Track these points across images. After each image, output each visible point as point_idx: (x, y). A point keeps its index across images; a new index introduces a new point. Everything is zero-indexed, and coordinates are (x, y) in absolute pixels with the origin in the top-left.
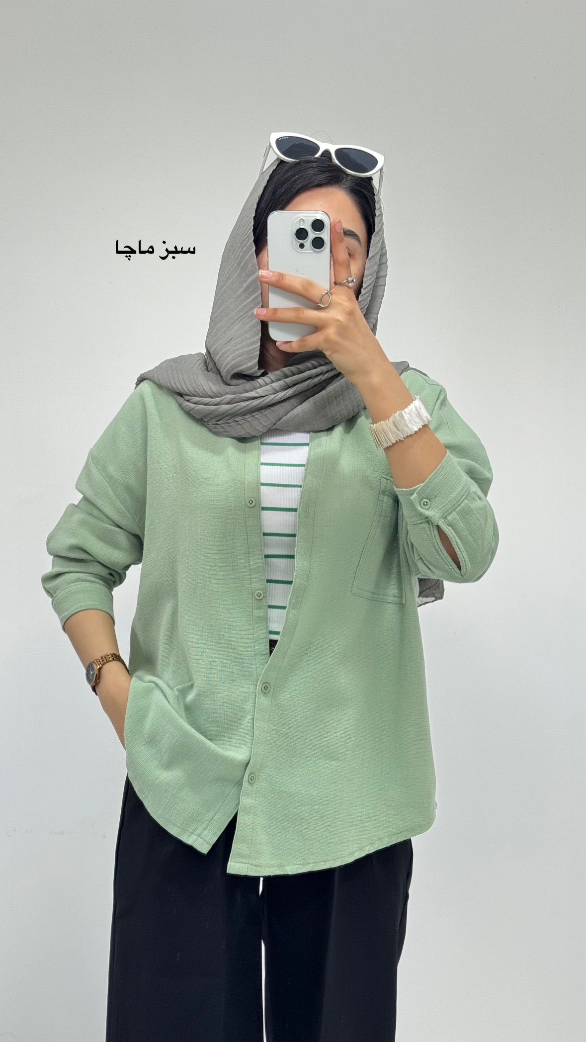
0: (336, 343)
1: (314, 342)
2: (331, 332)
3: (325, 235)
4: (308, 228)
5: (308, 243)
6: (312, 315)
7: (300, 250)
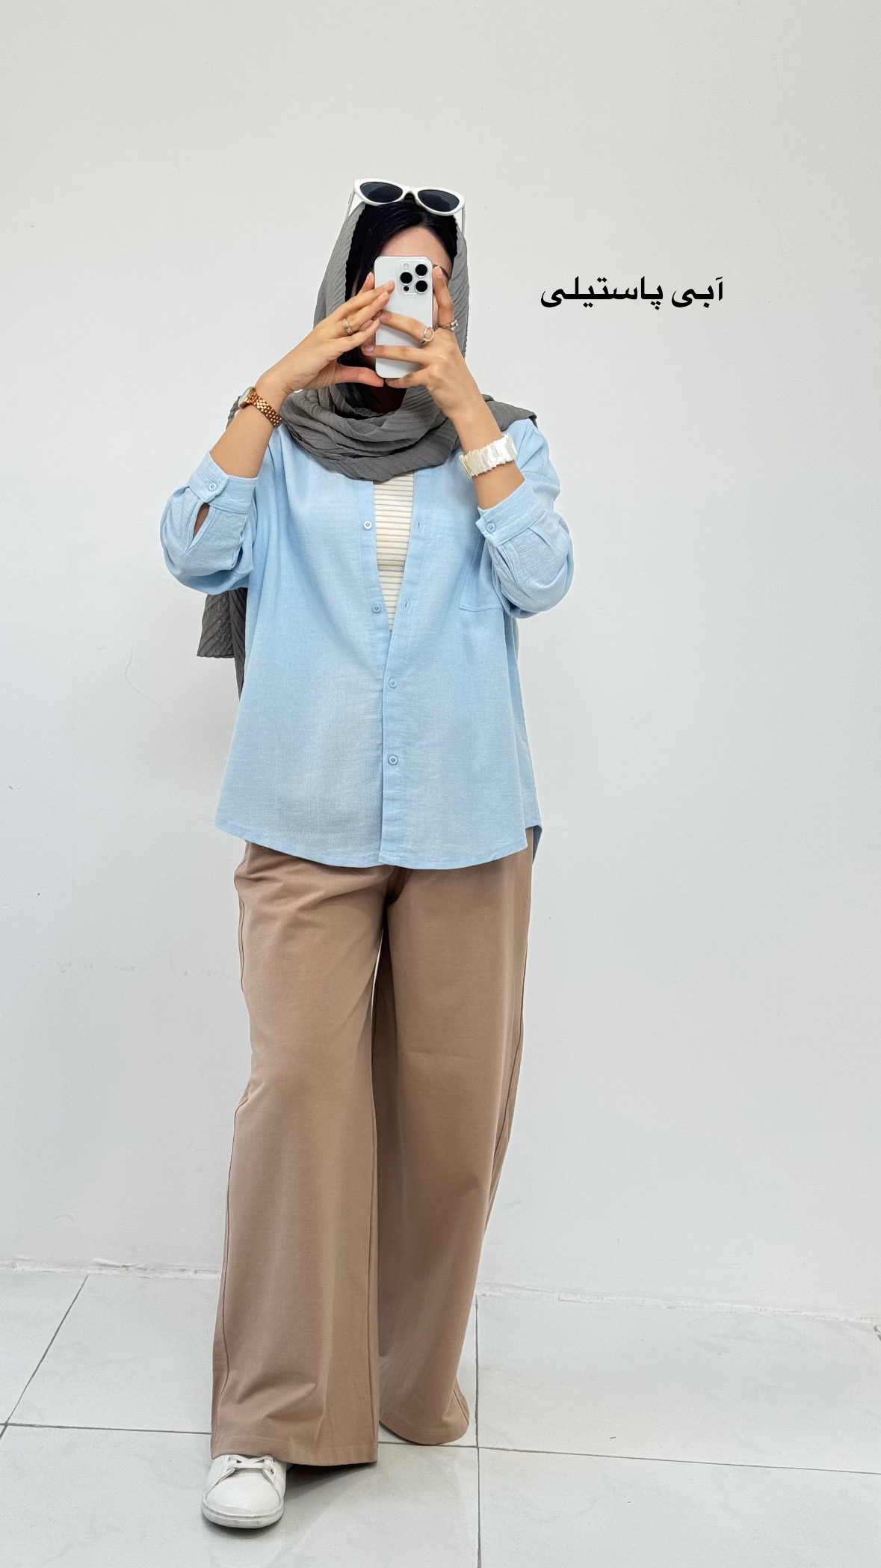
0: (439, 380)
1: (419, 377)
2: (435, 370)
3: (428, 279)
4: (413, 272)
5: (412, 285)
6: (417, 354)
7: (406, 293)
